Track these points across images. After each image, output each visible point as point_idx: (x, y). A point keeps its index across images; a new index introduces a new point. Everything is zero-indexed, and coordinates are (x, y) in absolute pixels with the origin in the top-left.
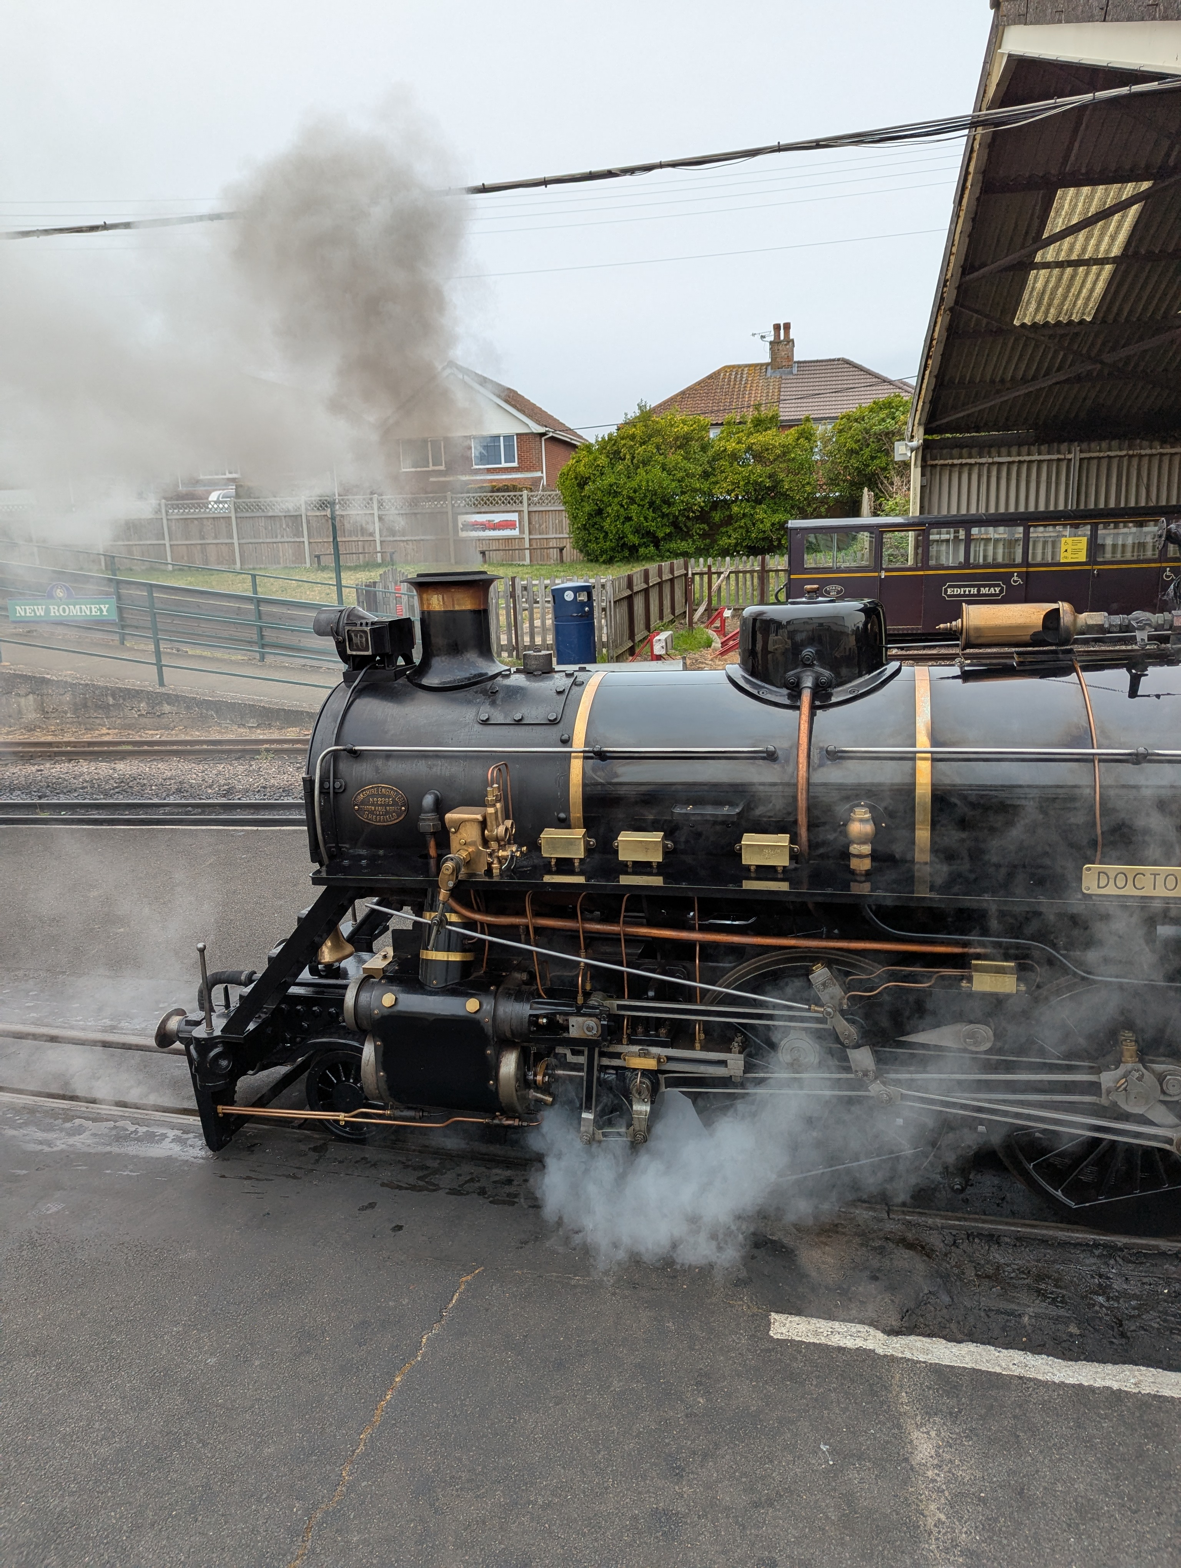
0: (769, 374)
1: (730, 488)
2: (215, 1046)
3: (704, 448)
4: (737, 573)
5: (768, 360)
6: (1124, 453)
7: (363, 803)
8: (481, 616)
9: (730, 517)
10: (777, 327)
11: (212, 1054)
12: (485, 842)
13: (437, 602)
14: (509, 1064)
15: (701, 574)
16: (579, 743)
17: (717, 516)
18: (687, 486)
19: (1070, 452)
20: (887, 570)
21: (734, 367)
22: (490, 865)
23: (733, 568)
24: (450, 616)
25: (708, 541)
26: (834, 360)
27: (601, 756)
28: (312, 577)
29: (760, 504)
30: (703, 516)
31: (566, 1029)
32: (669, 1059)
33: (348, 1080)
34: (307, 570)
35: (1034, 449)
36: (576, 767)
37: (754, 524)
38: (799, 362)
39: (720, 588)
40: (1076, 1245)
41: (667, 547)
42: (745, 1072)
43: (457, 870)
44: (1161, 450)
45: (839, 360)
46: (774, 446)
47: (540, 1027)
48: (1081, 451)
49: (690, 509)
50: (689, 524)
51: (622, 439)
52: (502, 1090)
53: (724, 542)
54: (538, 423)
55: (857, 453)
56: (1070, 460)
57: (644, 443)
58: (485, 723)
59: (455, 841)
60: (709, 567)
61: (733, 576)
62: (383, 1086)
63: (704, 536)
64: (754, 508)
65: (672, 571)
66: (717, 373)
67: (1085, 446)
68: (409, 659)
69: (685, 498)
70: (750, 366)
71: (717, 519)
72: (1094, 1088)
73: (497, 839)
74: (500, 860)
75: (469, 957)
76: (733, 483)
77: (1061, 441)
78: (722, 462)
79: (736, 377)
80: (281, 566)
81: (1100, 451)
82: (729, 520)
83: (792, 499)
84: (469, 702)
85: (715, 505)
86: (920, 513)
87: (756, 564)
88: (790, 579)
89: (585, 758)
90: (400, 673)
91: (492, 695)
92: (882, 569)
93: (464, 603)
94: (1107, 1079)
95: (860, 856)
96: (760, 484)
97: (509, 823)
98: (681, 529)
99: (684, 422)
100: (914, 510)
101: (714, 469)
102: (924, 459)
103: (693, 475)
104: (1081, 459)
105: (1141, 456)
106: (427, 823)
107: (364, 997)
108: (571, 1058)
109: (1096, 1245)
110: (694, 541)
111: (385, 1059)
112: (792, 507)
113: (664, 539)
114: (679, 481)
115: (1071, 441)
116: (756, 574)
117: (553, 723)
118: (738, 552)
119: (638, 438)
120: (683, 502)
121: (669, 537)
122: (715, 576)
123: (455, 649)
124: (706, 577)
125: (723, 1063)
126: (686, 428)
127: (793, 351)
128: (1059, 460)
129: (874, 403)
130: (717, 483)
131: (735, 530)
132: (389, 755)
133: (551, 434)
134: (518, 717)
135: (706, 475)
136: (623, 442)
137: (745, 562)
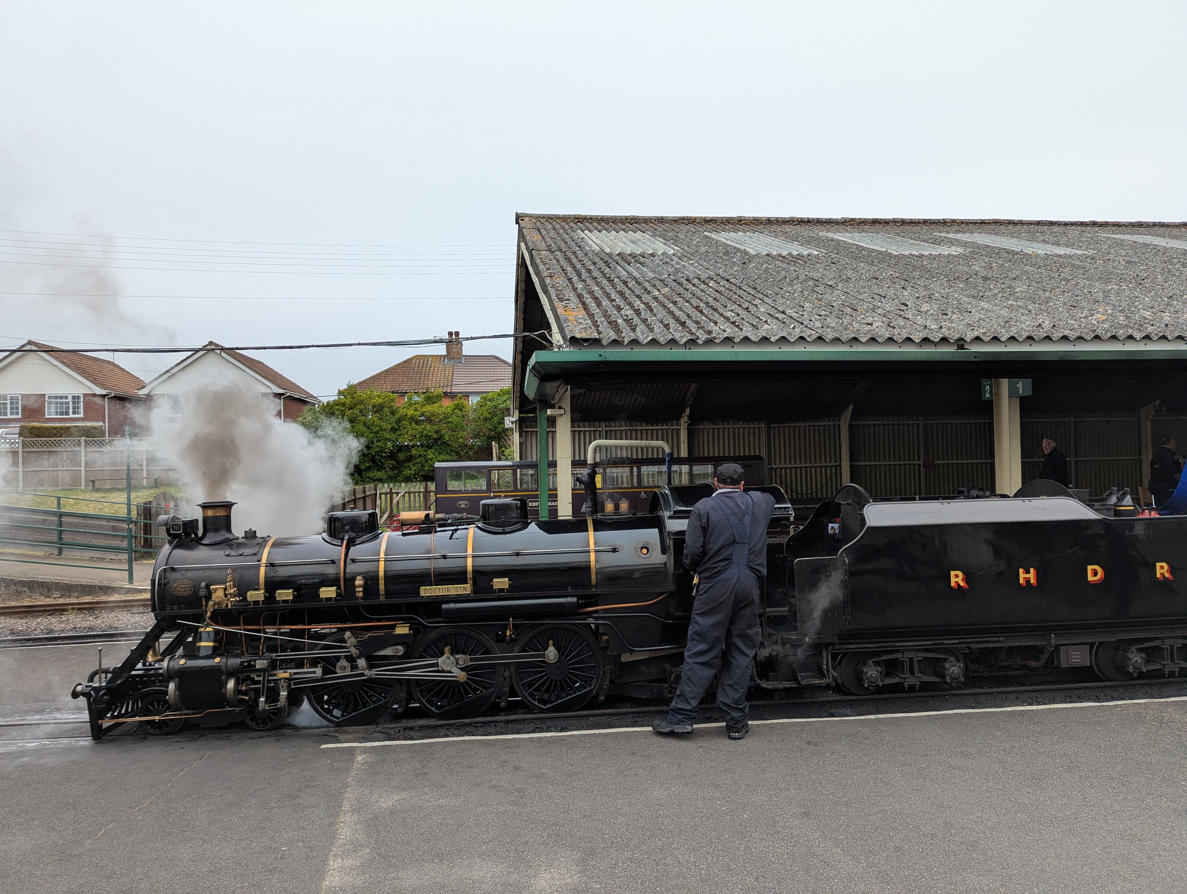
0: (446, 362)
1: (410, 438)
2: (103, 690)
3: (393, 413)
4: (409, 493)
5: (445, 353)
6: (627, 428)
7: (176, 587)
8: (228, 518)
9: (411, 456)
10: (450, 334)
11: (101, 693)
12: (226, 596)
13: (210, 513)
14: (231, 684)
15: (386, 494)
16: (264, 560)
17: (402, 456)
18: (380, 437)
19: (600, 427)
20: (494, 492)
21: (422, 356)
22: (227, 604)
23: (407, 490)
24: (215, 517)
25: (396, 471)
26: (488, 356)
27: (272, 565)
28: (87, 496)
29: (431, 449)
30: (392, 456)
31: (255, 666)
32: (295, 674)
33: (158, 707)
34: (83, 491)
35: (581, 424)
36: (262, 570)
37: (427, 461)
38: (465, 356)
39: (398, 502)
40: (439, 726)
41: (367, 475)
42: (323, 675)
43: (214, 605)
44: (647, 428)
45: (491, 356)
46: (438, 413)
47: (245, 667)
48: (606, 427)
49: (383, 451)
50: (383, 460)
51: (337, 405)
52: (228, 692)
53: (407, 472)
54: (279, 387)
55: (490, 419)
56: (600, 431)
57: (352, 408)
58: (228, 556)
59: (214, 596)
60: (391, 489)
61: (407, 495)
62: (177, 698)
63: (393, 468)
64: (426, 451)
65: (364, 492)
66: (412, 359)
67: (607, 423)
68: (196, 535)
69: (380, 444)
70: (433, 356)
71: (402, 458)
72: (436, 665)
73: (230, 594)
74: (231, 602)
75: (217, 644)
76: (412, 436)
77: (595, 421)
78: (404, 422)
79: (423, 363)
80: (59, 488)
81: (615, 427)
82: (410, 458)
83: (451, 446)
84: (222, 549)
85: (401, 448)
86: (521, 459)
87: (422, 487)
88: (436, 497)
89: (266, 566)
90: (193, 540)
91: (231, 547)
92: (491, 491)
93: (221, 513)
94: (440, 660)
95: (359, 592)
96: (430, 436)
97: (235, 589)
98: (377, 463)
99: (379, 396)
100: (517, 458)
101: (399, 426)
102: (521, 427)
103: (385, 430)
104: (606, 431)
105: (636, 430)
106: (203, 592)
107: (171, 663)
108: (256, 679)
109: (445, 725)
110: (386, 471)
111: (178, 688)
112: (451, 451)
113: (365, 470)
114: (375, 433)
115: (600, 421)
116: (422, 495)
117: (255, 554)
118: (416, 479)
119: (347, 405)
120: (378, 446)
121: (369, 469)
122: (395, 495)
123: (216, 530)
124: (389, 496)
125: (315, 672)
126: (380, 400)
127: (461, 349)
128: (594, 431)
129: (501, 390)
130: (400, 435)
131: (414, 465)
132: (187, 569)
133: (288, 394)
134: (241, 553)
135: (393, 430)
136: (337, 407)
137: (415, 486)
